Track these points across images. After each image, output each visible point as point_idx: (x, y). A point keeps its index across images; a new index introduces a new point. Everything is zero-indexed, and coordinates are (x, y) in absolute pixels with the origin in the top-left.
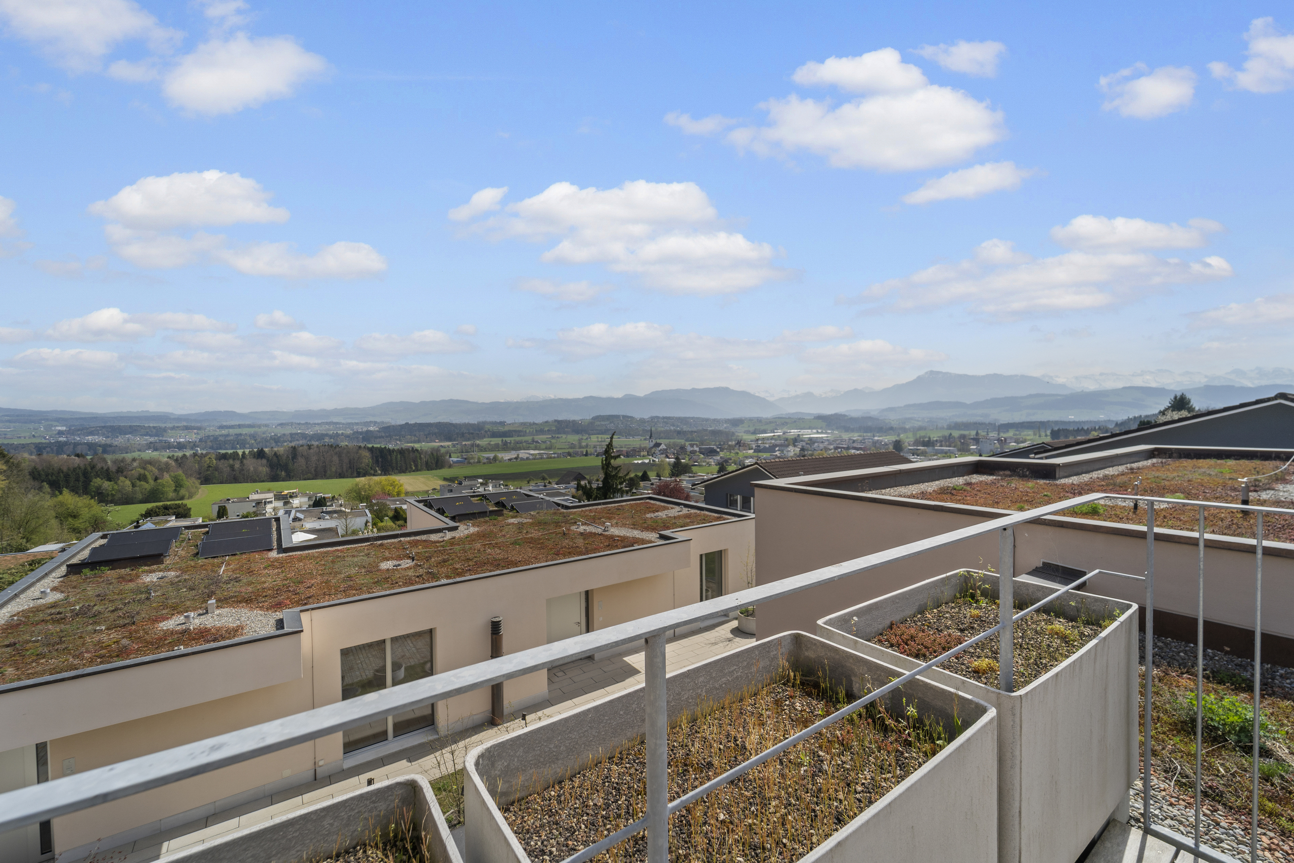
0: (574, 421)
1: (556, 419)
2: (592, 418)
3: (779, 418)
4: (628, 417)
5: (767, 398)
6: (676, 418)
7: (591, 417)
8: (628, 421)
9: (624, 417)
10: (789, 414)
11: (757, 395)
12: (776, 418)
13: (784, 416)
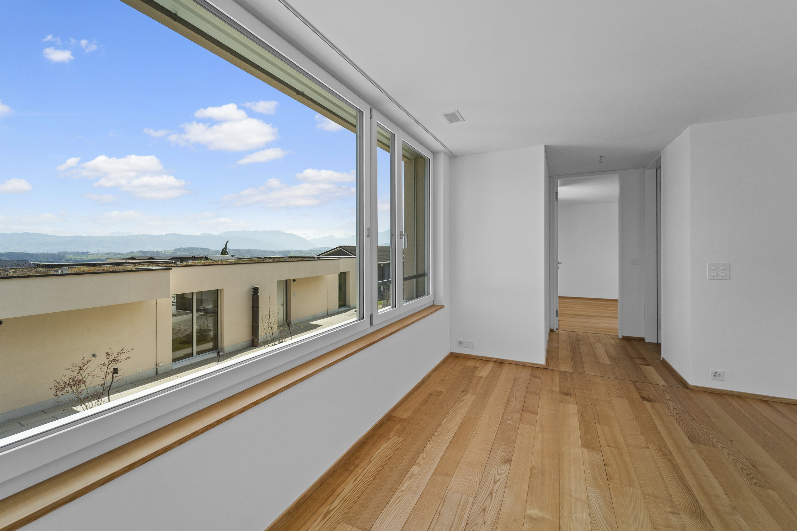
0: (158, 252)
1: (141, 250)
2: (175, 250)
3: (313, 250)
4: (205, 249)
5: (306, 238)
6: (243, 250)
7: (173, 249)
8: (205, 252)
9: (202, 249)
10: (319, 248)
11: (299, 236)
12: (311, 250)
13: (316, 249)
